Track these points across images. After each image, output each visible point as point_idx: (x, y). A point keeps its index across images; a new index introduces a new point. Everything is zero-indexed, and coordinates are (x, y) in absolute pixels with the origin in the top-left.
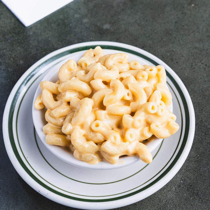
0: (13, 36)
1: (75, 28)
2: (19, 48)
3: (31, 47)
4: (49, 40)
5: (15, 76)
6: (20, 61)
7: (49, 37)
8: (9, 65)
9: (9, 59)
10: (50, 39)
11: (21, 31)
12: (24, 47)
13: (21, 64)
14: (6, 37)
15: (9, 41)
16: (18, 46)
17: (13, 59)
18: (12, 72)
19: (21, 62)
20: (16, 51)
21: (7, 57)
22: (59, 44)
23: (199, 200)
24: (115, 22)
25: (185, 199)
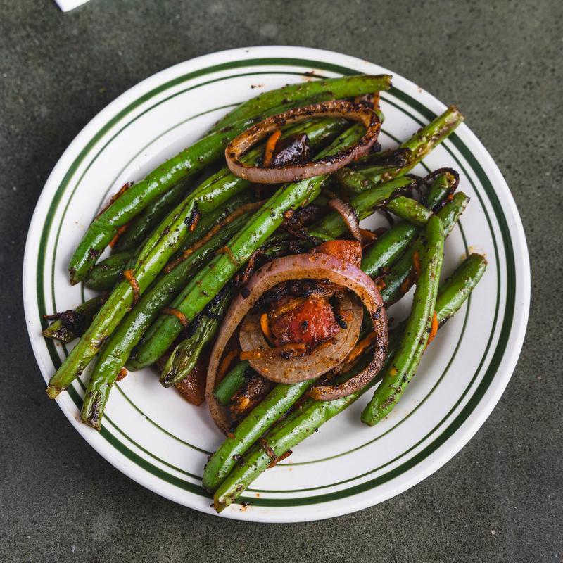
0: (28, 36)
1: (188, 28)
2: (41, 71)
3: (71, 70)
4: (117, 55)
5: (25, 149)
6: (40, 108)
7: (119, 47)
8: (12, 117)
9: (15, 99)
10: (120, 54)
11: (51, 24)
12: (53, 71)
13: (43, 115)
14: (13, 35)
15: (18, 48)
16: (39, 65)
17: (24, 100)
18: (20, 137)
19: (44, 111)
20: (34, 79)
21: (10, 92)
22: (142, 69)
23: (432, 521)
24: (291, 20)
25: (399, 514)
